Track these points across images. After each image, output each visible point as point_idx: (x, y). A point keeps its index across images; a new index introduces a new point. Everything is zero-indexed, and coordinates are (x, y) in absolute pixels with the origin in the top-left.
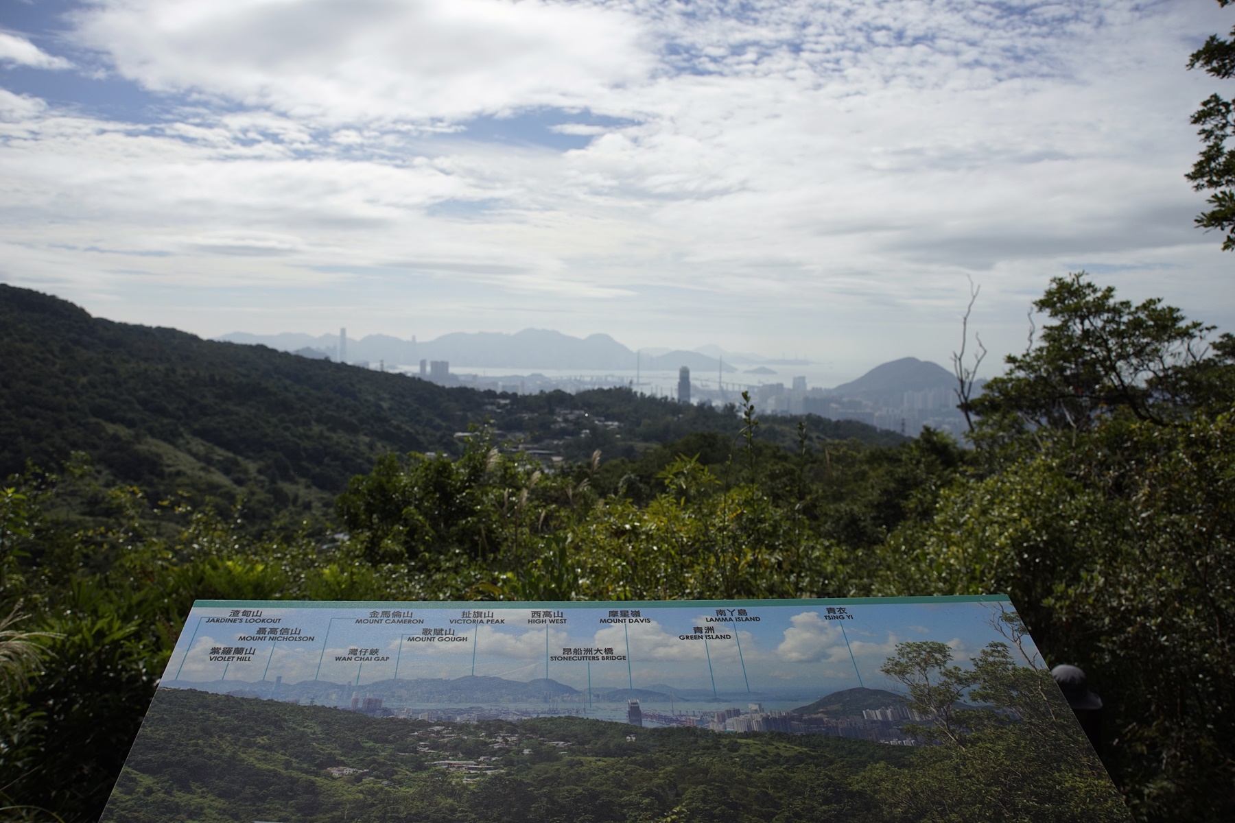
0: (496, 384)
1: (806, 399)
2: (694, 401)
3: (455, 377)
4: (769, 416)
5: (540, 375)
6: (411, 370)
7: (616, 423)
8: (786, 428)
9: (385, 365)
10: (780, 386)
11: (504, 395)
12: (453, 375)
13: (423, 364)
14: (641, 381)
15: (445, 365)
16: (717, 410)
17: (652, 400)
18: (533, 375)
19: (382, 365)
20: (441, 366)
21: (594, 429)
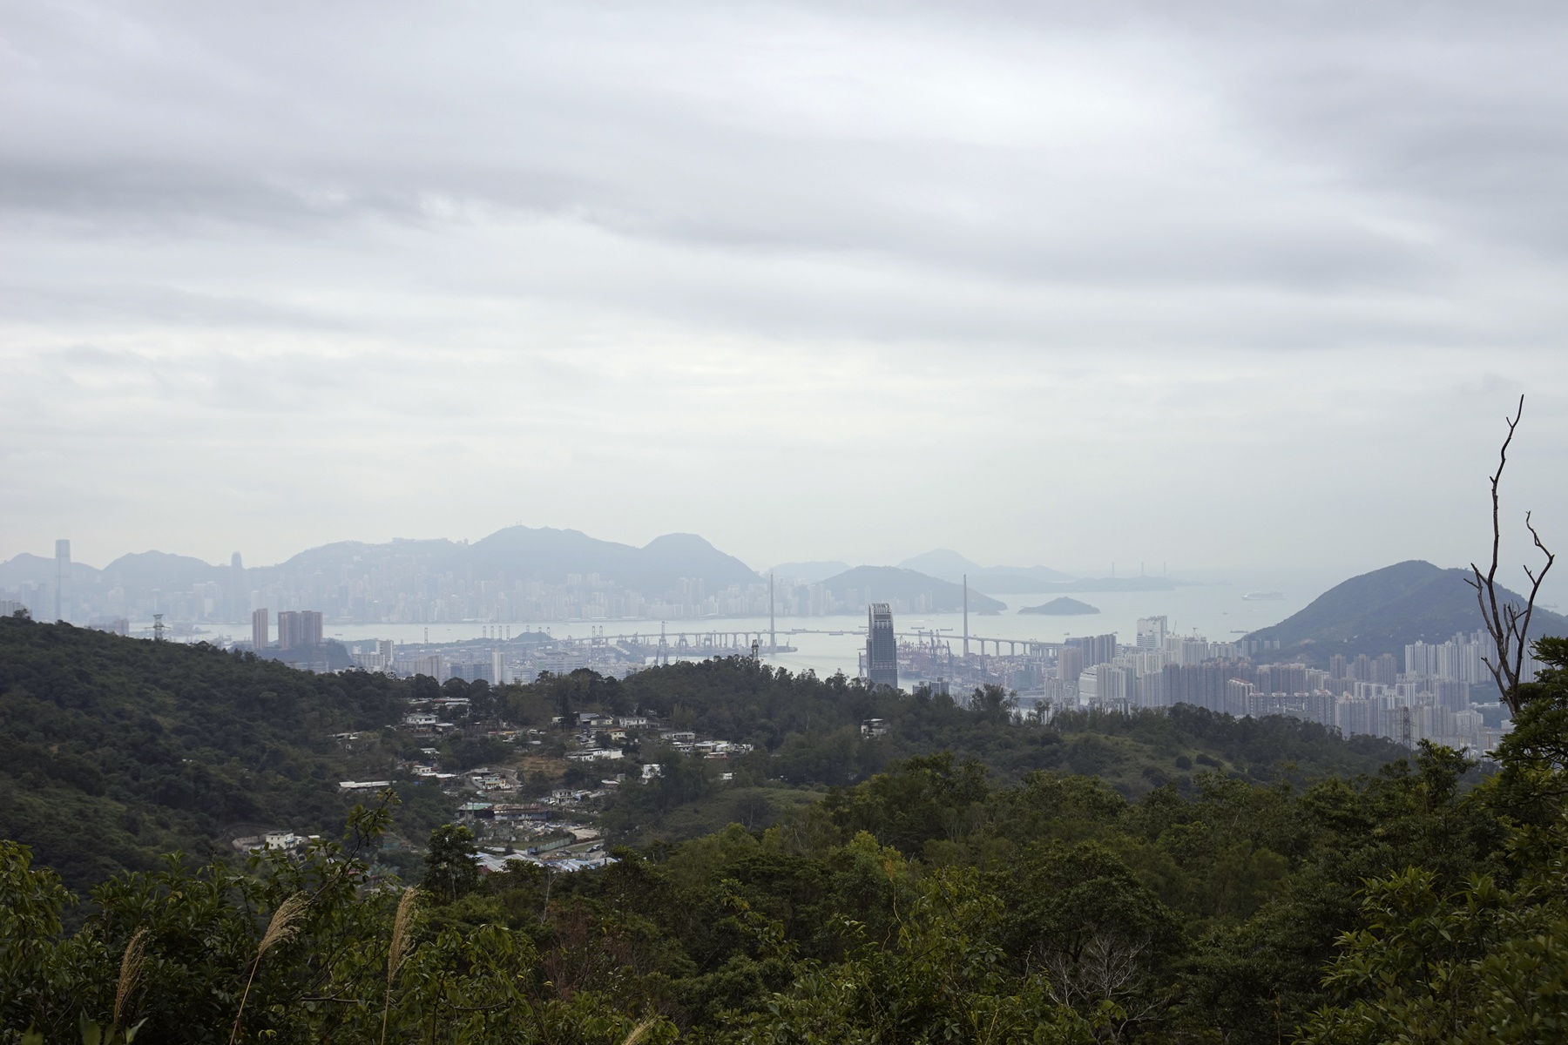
0: (435, 660)
1: (1172, 671)
2: (907, 687)
3: (337, 649)
4: (1084, 713)
5: (541, 636)
6: (231, 634)
7: (724, 744)
8: (1126, 741)
9: (168, 625)
10: (1108, 643)
11: (456, 687)
12: (331, 642)
13: (259, 620)
14: (781, 641)
15: (311, 621)
16: (960, 703)
17: (808, 683)
18: (526, 636)
19: (158, 627)
20: (302, 624)
21: (669, 760)
